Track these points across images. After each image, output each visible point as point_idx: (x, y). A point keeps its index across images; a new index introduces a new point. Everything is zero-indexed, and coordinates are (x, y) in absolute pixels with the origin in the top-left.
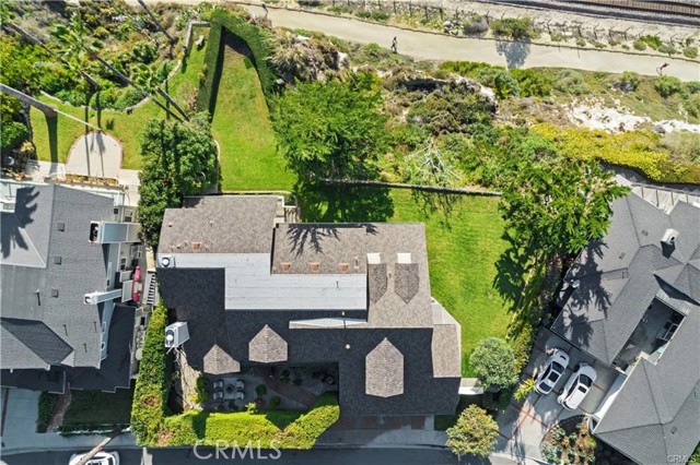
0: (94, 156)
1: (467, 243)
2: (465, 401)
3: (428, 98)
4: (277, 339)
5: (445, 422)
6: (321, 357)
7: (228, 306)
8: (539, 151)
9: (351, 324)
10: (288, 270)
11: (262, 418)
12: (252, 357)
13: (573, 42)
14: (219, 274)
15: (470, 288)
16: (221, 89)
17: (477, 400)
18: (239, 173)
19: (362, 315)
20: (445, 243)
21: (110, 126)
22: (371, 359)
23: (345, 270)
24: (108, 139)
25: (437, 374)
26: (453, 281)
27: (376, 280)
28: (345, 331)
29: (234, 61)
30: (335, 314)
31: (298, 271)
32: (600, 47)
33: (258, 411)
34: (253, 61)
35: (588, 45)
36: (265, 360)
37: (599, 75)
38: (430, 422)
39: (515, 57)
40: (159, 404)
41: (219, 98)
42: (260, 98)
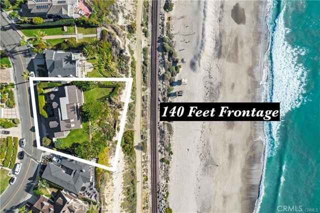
0: (88, 67)
1: (81, 137)
2: (52, 140)
3: (112, 127)
4: (57, 106)
5: (48, 137)
6: (55, 114)
7: (60, 98)
8: (100, 148)
9: (60, 118)
10: (67, 107)
11: (44, 105)
12: (53, 103)
13: (143, 160)
14: (65, 96)
15: (73, 138)
16: (104, 88)
17: (52, 142)
18: (88, 94)
19: (62, 120)
20: (80, 133)
21: (95, 69)
22: (55, 122)
23: (68, 116)
24: (92, 69)
25: (55, 133)
26: (74, 135)
27: (68, 121)
28: (59, 117)
29: (110, 90)
30: (61, 115)
31: (67, 108)
32: (143, 167)
33: (45, 104)
34: (111, 93)
35: (143, 164)
36: (53, 105)
37: (135, 167)
38: (48, 134)
39: (138, 147)
40: (44, 87)
41: (103, 88)
42: (104, 96)
